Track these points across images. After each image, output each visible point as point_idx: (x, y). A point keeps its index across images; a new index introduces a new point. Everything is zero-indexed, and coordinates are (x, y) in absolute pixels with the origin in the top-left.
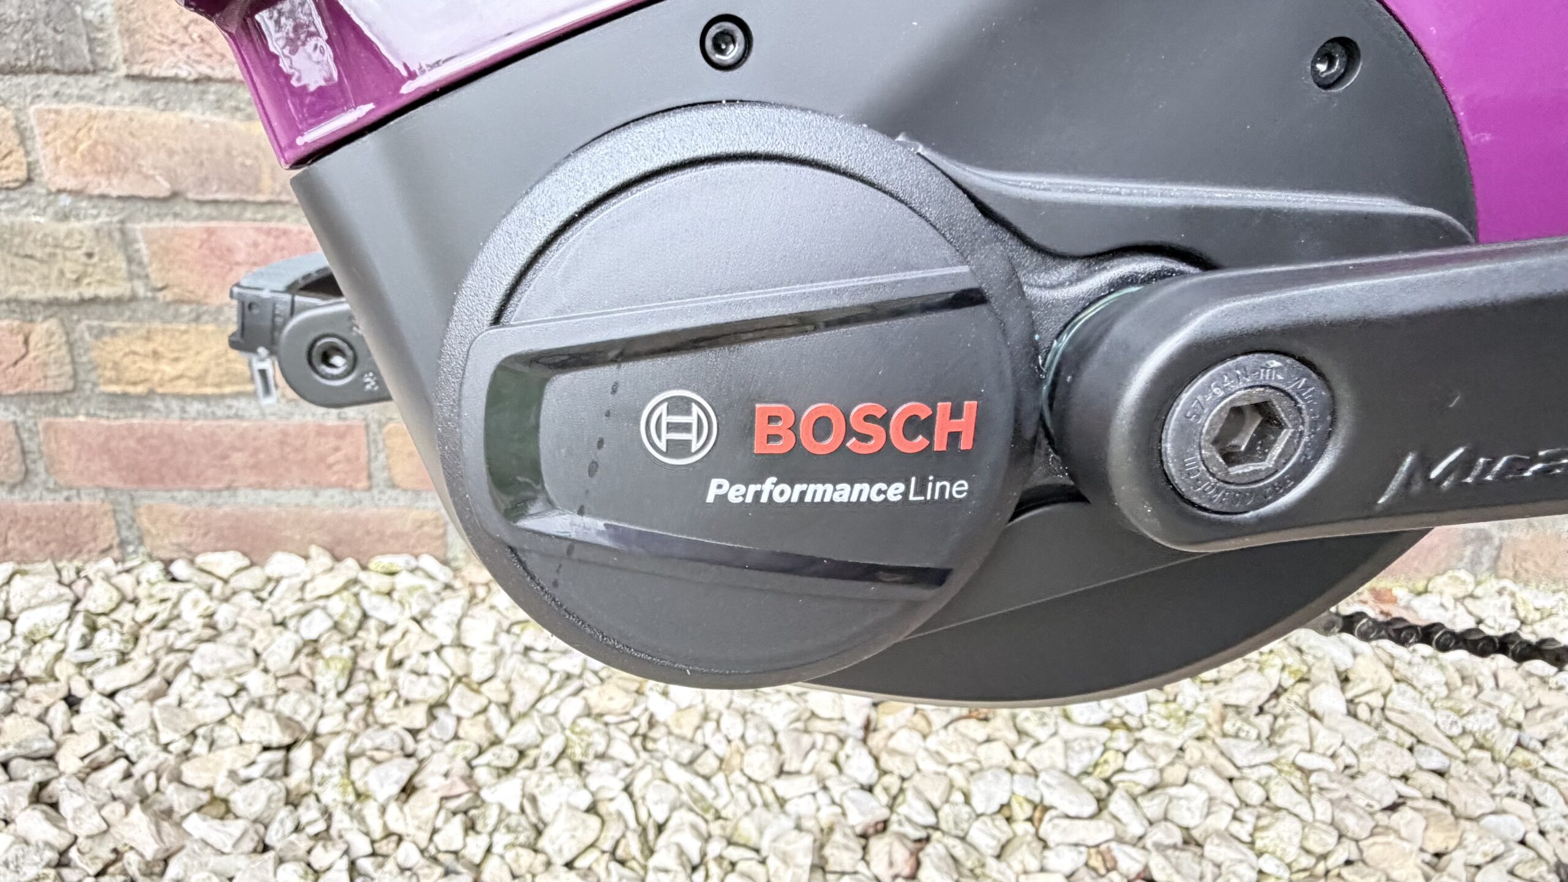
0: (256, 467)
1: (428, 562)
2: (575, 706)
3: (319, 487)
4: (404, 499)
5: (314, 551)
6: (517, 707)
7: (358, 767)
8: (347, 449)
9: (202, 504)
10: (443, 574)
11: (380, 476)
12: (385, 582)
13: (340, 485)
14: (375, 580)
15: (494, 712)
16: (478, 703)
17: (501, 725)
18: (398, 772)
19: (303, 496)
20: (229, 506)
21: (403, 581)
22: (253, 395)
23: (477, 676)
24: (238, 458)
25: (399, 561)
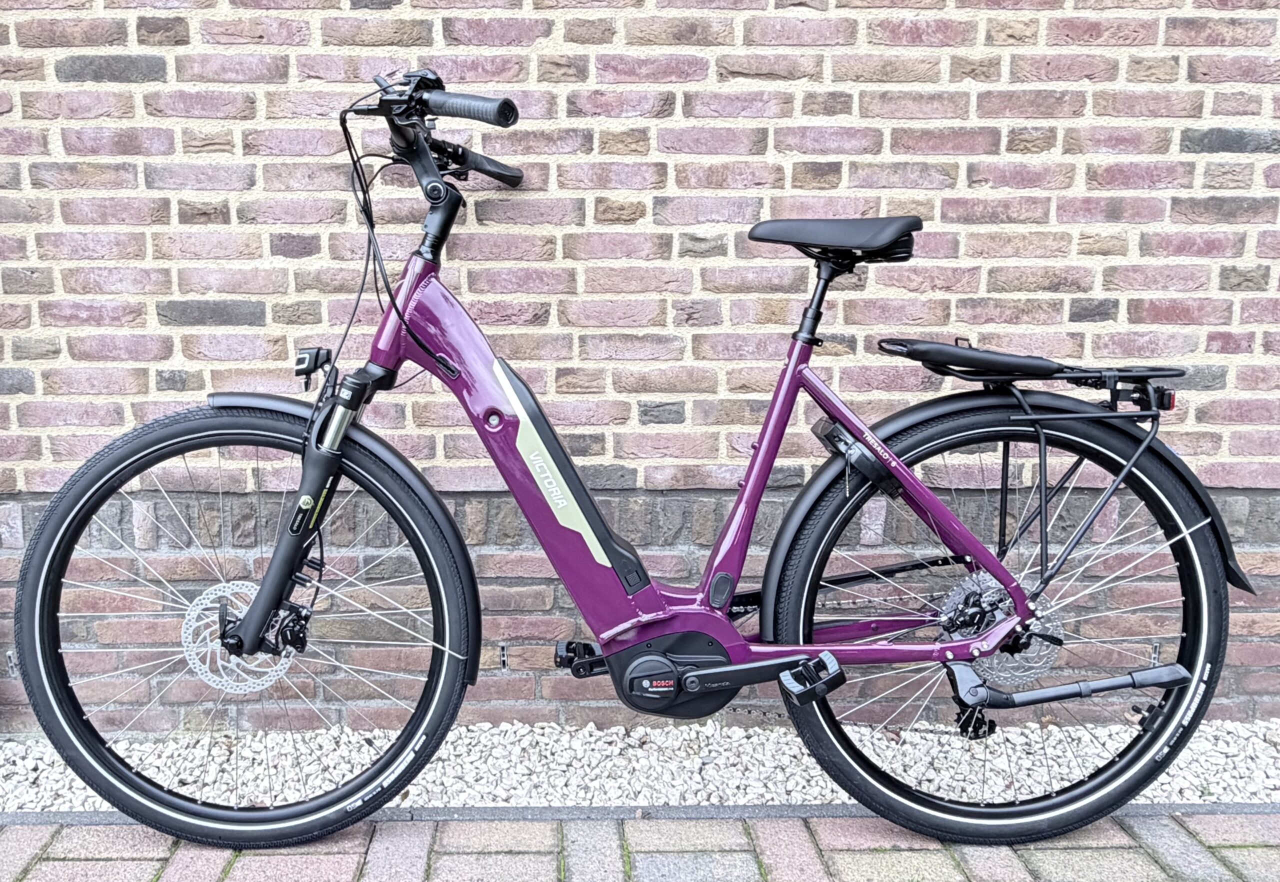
0: (498, 693)
1: (553, 724)
2: (611, 764)
3: (517, 699)
4: (545, 702)
5: (515, 722)
6: (593, 765)
7: (551, 779)
8: (529, 686)
9: (479, 706)
10: (559, 729)
11: (538, 694)
12: (541, 731)
13: (525, 698)
14: (538, 731)
15: (586, 767)
16: (580, 764)
17: (588, 770)
18: (563, 781)
19: (512, 702)
20: (487, 706)
21: (547, 730)
22: (499, 669)
23: (579, 757)
24: (493, 689)
25: (545, 724)
